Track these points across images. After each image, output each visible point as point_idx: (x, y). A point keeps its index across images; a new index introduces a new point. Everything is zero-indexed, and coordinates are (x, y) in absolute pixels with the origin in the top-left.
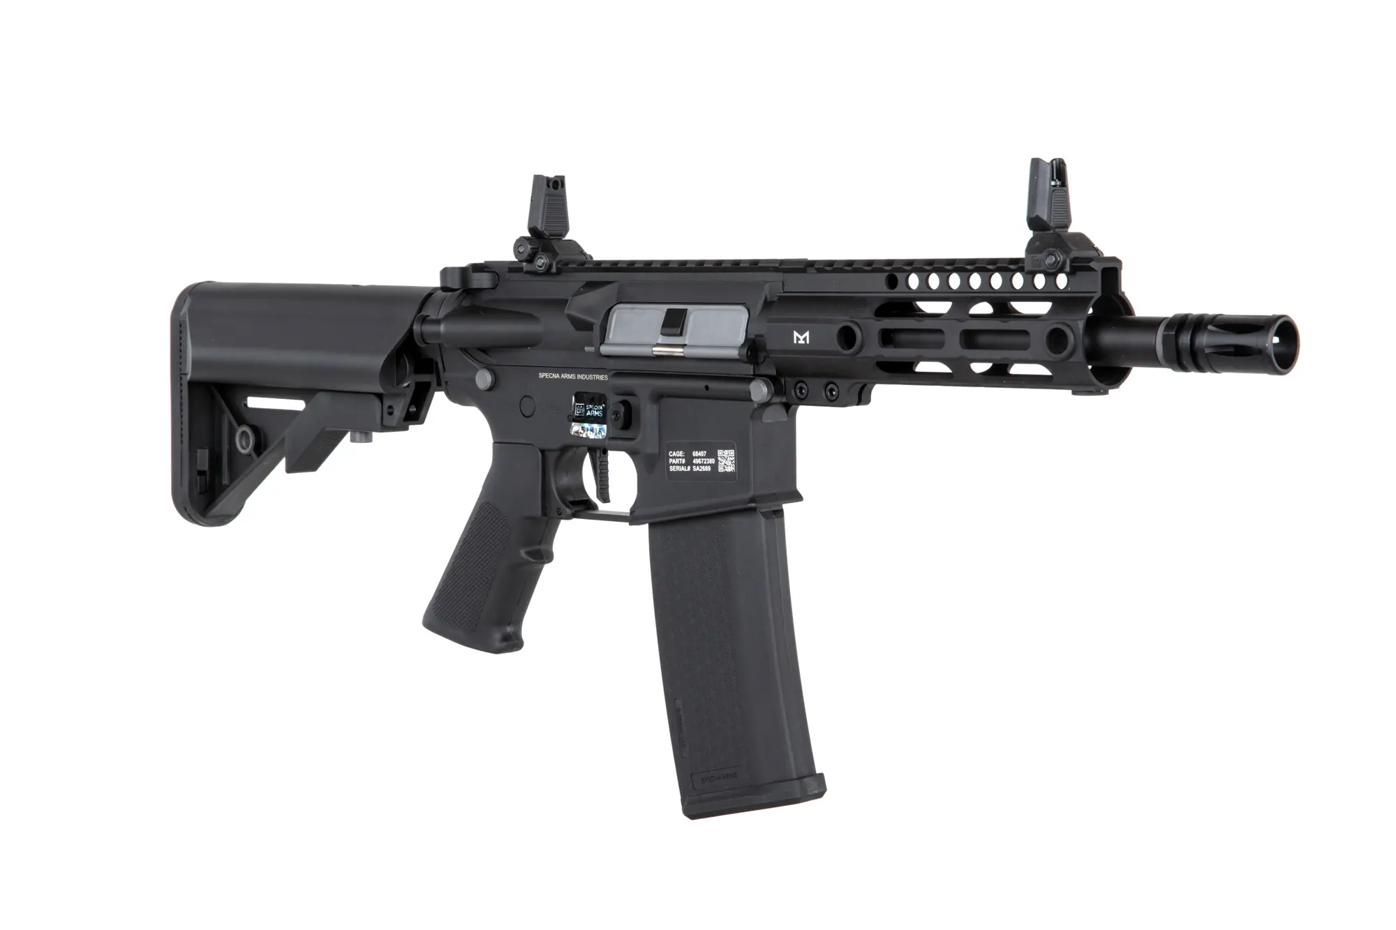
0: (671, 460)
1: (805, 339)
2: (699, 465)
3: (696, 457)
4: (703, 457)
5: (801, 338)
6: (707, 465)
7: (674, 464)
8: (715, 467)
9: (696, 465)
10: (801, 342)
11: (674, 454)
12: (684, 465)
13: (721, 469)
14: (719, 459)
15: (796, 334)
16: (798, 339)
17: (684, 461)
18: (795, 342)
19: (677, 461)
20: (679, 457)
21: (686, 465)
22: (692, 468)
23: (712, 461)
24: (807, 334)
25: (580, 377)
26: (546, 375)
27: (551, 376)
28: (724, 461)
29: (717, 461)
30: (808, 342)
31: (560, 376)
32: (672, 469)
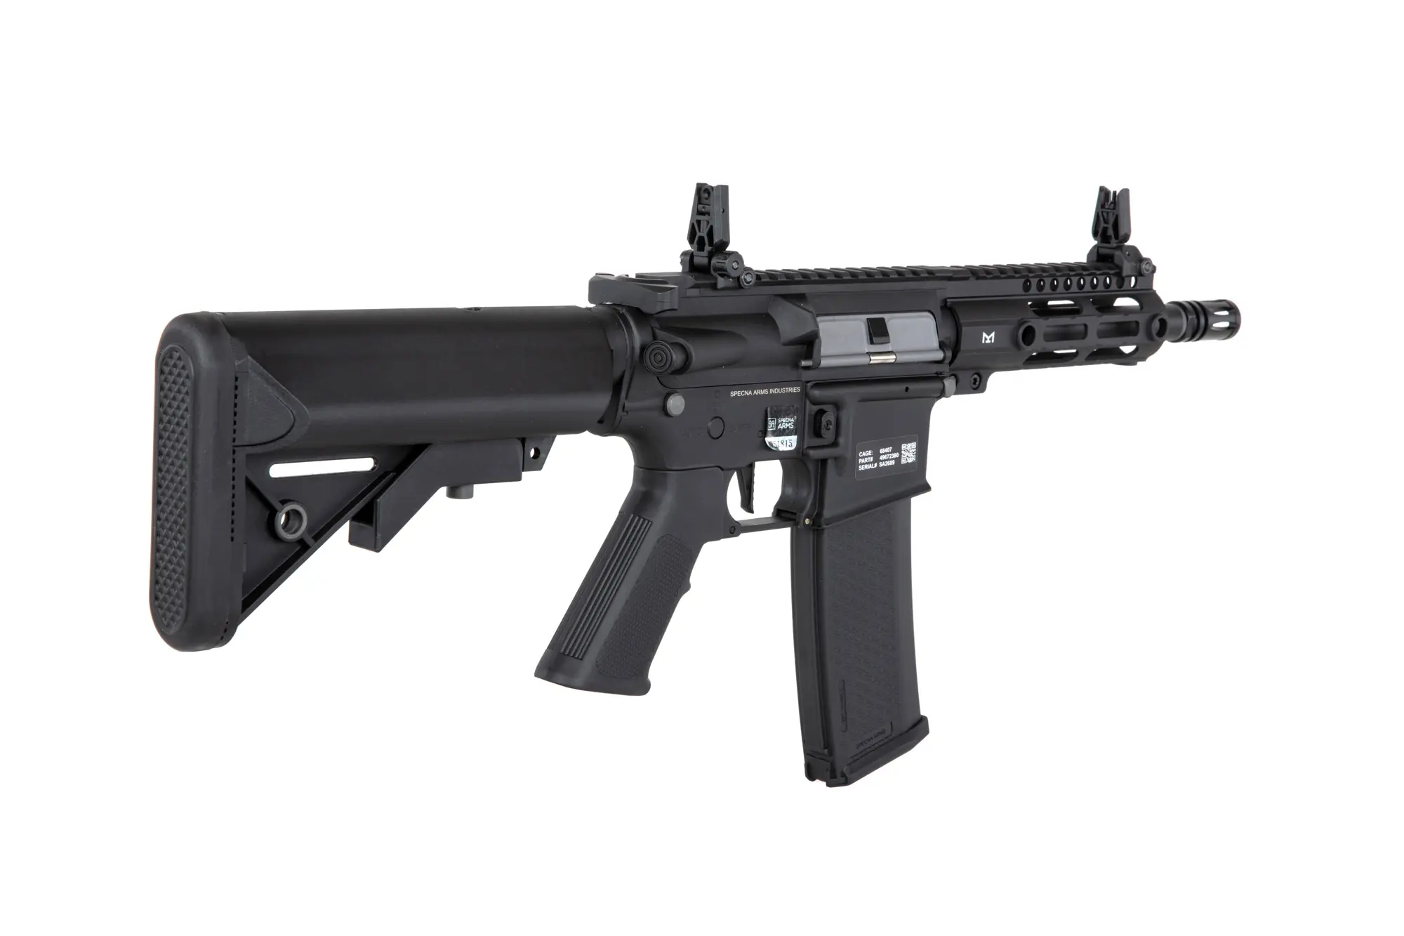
0: (860, 461)
1: (991, 339)
2: (885, 460)
3: (883, 454)
4: (889, 453)
5: (988, 338)
6: (892, 459)
7: (864, 464)
8: (898, 460)
9: (882, 461)
10: (988, 341)
11: (864, 454)
12: (871, 463)
13: (903, 461)
14: (903, 452)
15: (985, 335)
16: (986, 339)
17: (872, 459)
18: (983, 342)
19: (866, 460)
20: (869, 456)
21: (873, 463)
22: (878, 465)
23: (896, 455)
24: (993, 335)
25: (773, 391)
26: (738, 393)
27: (743, 393)
28: (906, 454)
29: (901, 454)
30: (993, 341)
31: (753, 392)
32: (861, 468)
